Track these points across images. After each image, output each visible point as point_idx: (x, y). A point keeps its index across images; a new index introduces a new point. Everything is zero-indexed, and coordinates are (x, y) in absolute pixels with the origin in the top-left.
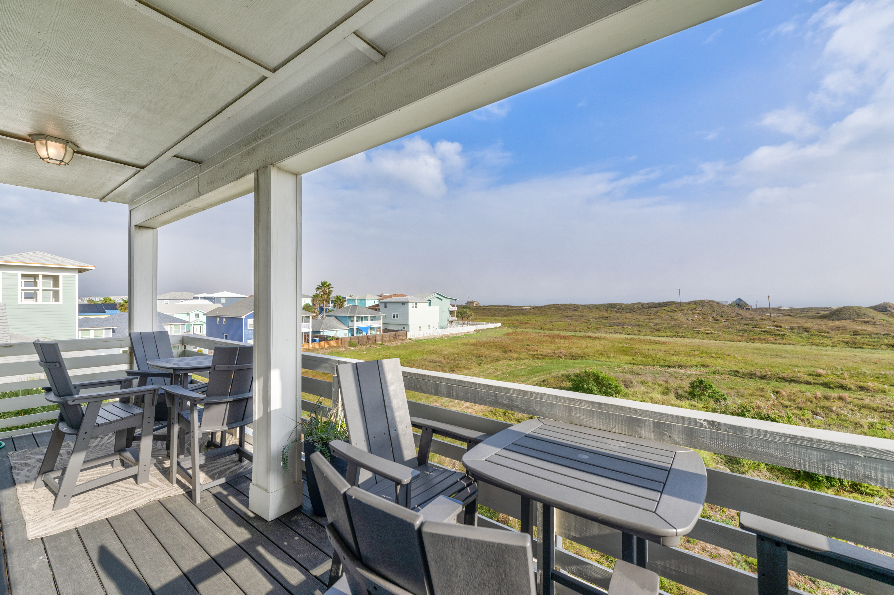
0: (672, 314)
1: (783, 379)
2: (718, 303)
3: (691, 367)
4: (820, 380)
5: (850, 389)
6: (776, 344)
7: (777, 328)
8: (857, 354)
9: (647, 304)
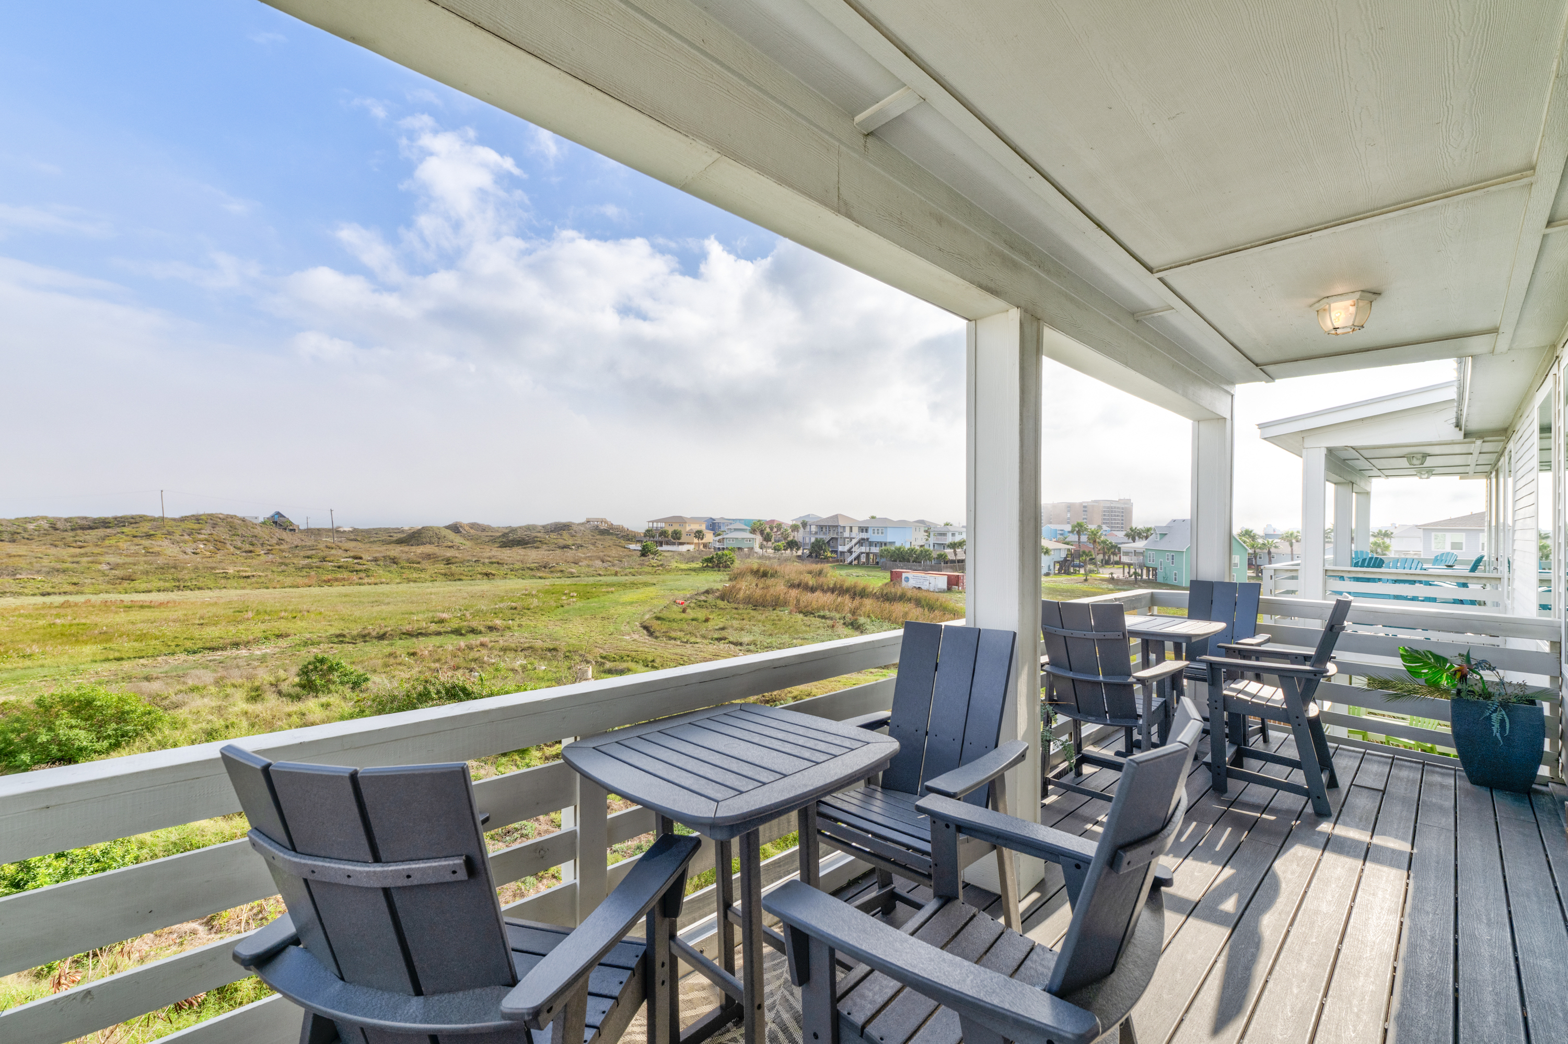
0: (146, 543)
1: (408, 634)
2: (243, 520)
3: (257, 641)
4: (448, 627)
5: (480, 632)
6: (364, 584)
7: (356, 561)
8: (462, 588)
9: (67, 520)
